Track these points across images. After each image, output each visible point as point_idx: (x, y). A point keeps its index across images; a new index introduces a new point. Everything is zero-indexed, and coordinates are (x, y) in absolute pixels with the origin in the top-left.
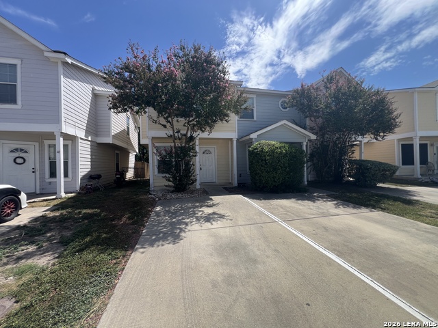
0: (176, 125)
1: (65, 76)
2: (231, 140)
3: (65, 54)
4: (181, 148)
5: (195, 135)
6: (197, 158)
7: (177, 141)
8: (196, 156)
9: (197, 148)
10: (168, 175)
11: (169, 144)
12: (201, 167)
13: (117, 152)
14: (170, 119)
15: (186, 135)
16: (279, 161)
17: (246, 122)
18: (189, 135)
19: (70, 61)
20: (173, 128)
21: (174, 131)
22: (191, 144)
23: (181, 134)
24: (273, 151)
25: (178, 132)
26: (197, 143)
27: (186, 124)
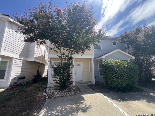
0: (63, 51)
1: (9, 27)
2: (90, 59)
3: (9, 16)
4: (65, 63)
5: (73, 56)
6: (74, 69)
7: (63, 60)
8: (73, 68)
9: (74, 63)
10: (57, 79)
11: (58, 62)
12: (76, 73)
13: (38, 65)
14: (59, 48)
15: (68, 56)
16: (124, 71)
17: (97, 51)
18: (69, 56)
19: (12, 20)
20: (61, 52)
21: (61, 54)
22: (70, 61)
23: (65, 56)
24: (119, 65)
25: (64, 54)
26: (74, 61)
27: (68, 50)
